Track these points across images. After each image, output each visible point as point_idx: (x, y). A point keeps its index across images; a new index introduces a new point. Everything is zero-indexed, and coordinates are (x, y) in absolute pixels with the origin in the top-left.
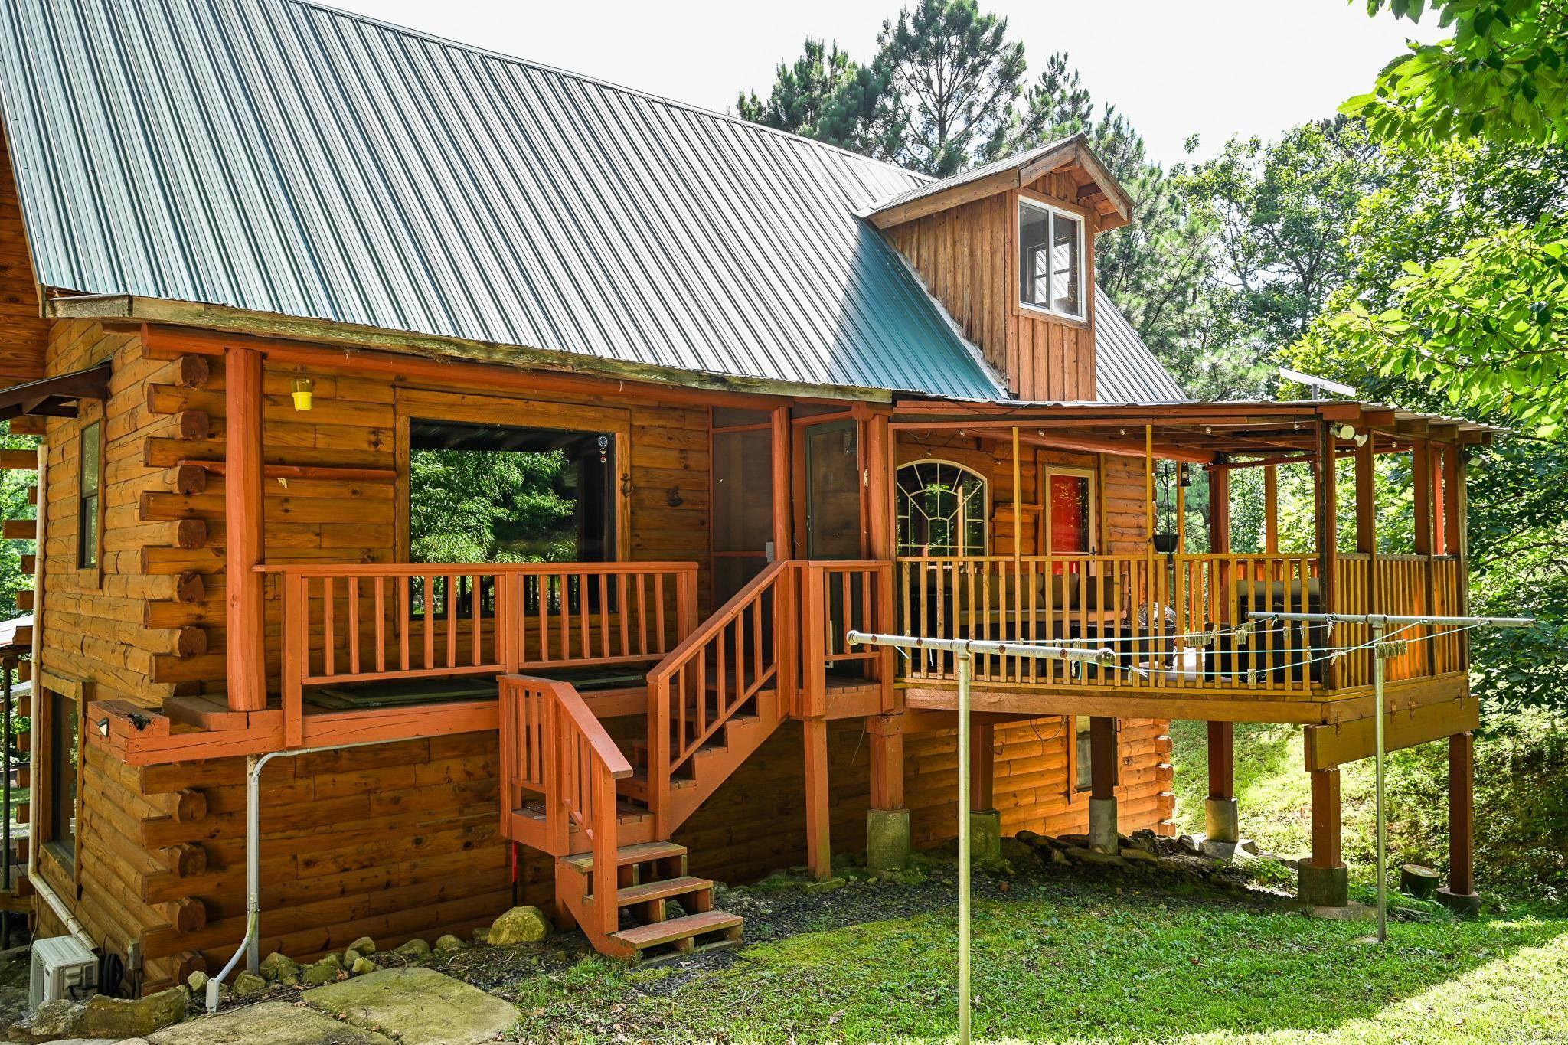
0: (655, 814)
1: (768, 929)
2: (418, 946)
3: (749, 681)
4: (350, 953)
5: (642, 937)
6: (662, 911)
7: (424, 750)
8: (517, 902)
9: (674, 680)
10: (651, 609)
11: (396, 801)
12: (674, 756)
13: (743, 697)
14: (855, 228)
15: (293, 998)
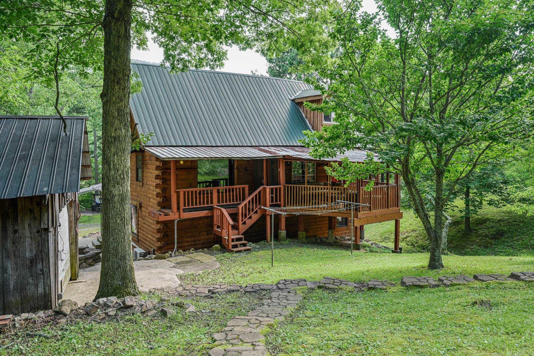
0: (239, 230)
1: (257, 250)
2: (201, 250)
3: (256, 207)
4: (191, 251)
5: (235, 250)
6: (239, 246)
7: (200, 218)
8: (216, 244)
9: (242, 208)
10: (240, 194)
11: (196, 226)
12: (242, 220)
13: (255, 210)
14: (289, 102)
15: (184, 256)
